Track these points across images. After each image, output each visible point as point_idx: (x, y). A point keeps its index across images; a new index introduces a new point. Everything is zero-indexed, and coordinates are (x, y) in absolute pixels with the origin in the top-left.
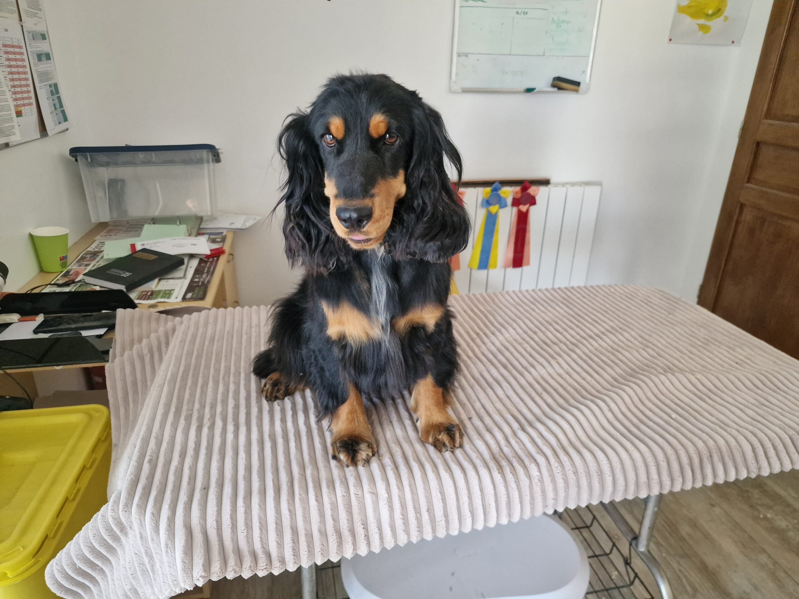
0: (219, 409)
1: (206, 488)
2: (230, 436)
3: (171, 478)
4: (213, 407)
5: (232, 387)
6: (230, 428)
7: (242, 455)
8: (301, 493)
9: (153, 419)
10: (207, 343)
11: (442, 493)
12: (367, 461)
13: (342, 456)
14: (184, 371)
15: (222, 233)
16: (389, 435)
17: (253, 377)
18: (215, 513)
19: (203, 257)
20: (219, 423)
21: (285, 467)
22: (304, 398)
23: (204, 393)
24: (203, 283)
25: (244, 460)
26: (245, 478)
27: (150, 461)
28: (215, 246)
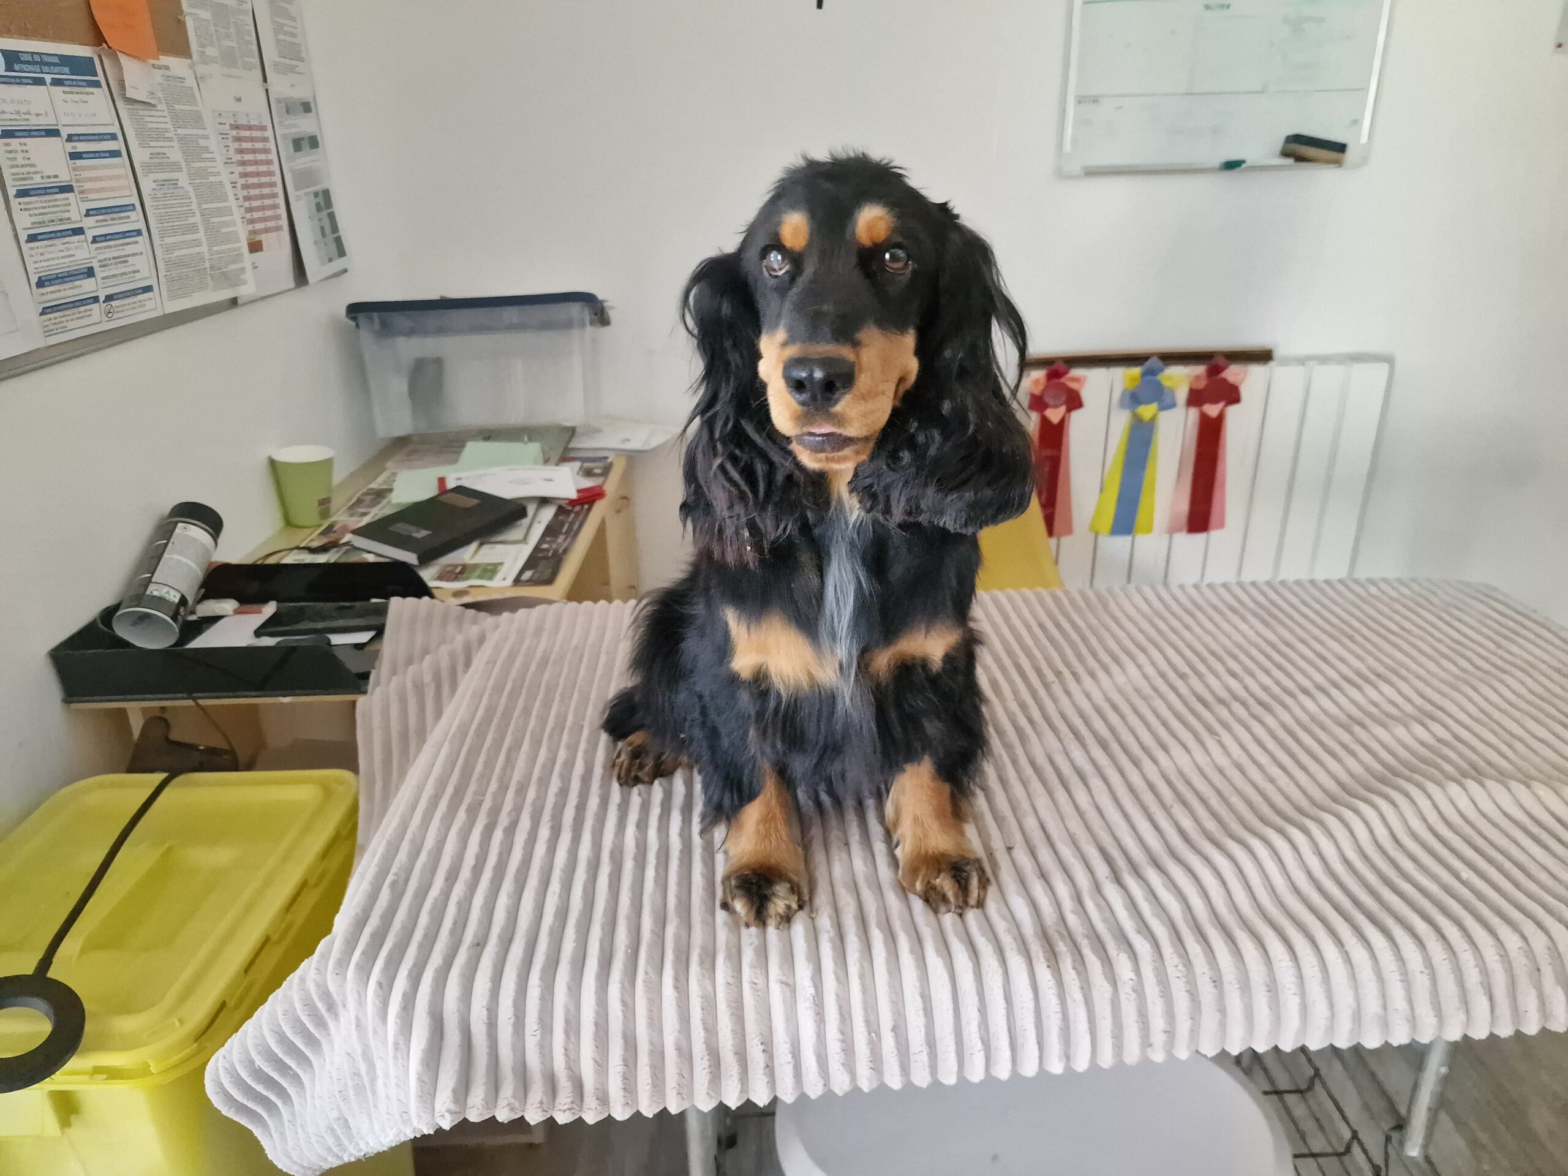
1: (480, 945)
2: (541, 848)
3: (424, 920)
4: (522, 790)
6: (544, 833)
7: (555, 887)
8: (649, 970)
9: (413, 807)
10: (533, 668)
11: (926, 997)
12: (787, 919)
13: (739, 906)
14: (483, 719)
15: (606, 458)
16: (838, 870)
17: (604, 737)
18: (487, 994)
19: (563, 503)
20: (525, 823)
21: (628, 918)
22: (689, 784)
23: (510, 762)
24: (556, 551)
25: (556, 896)
26: (552, 931)
27: (393, 884)
28: (588, 483)
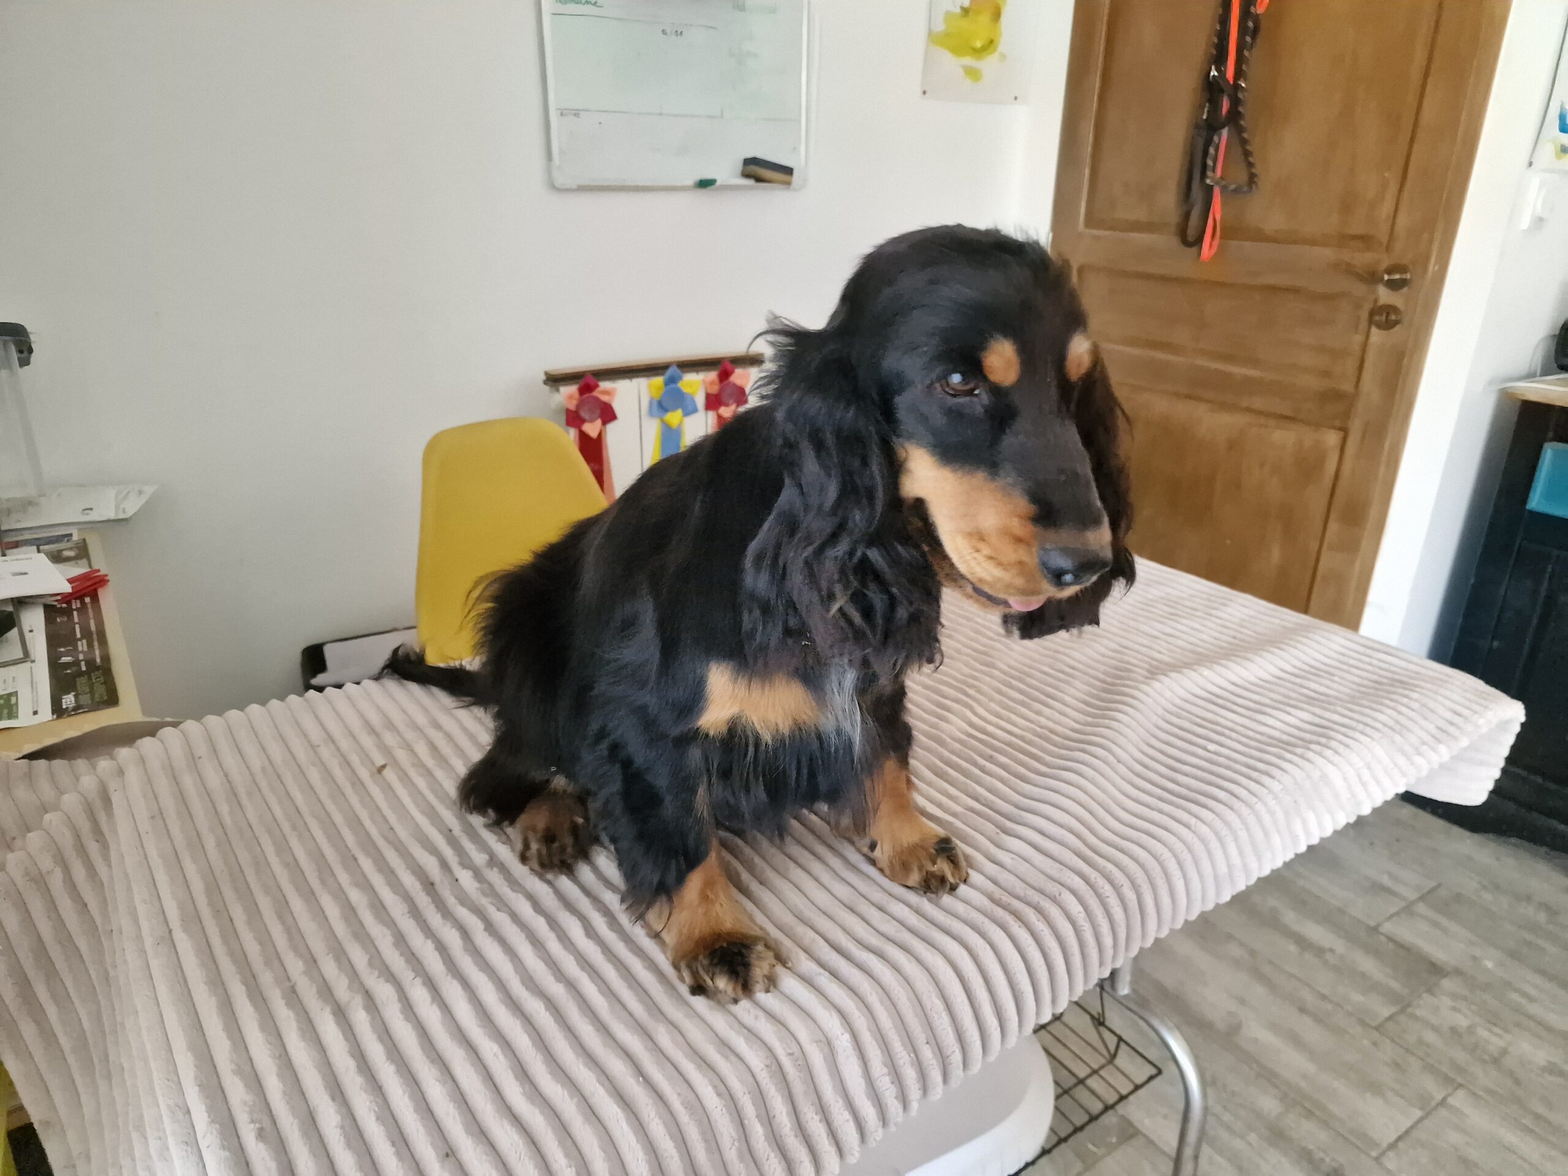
0: (358, 957)
5: (356, 896)
8: (679, 1090)
12: (770, 978)
19: (50, 601)
20: (382, 991)
24: (91, 663)
28: (78, 570)
